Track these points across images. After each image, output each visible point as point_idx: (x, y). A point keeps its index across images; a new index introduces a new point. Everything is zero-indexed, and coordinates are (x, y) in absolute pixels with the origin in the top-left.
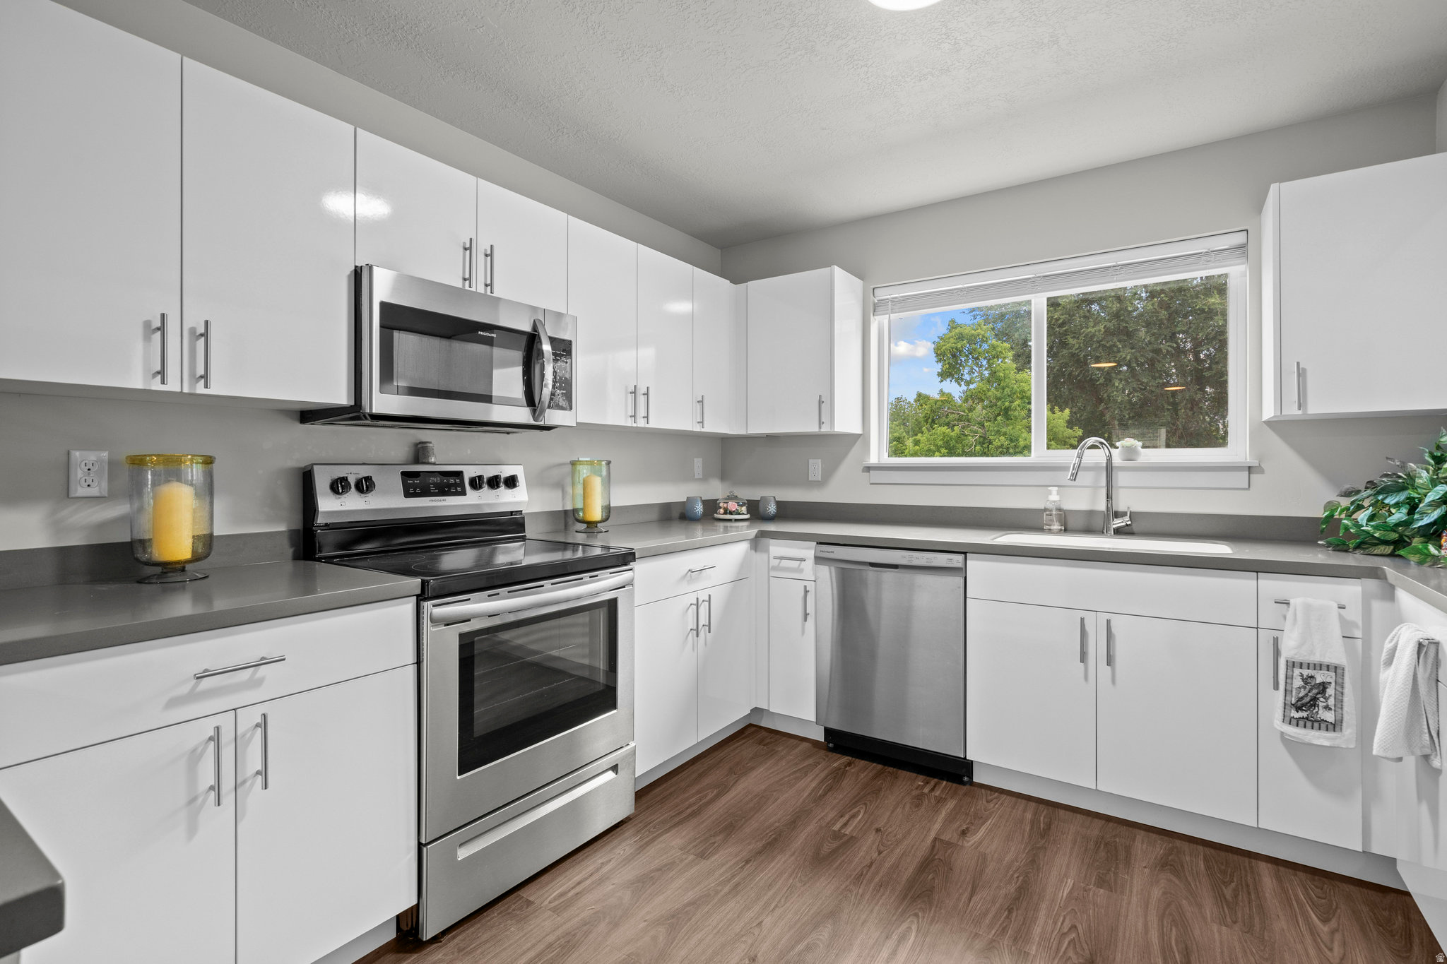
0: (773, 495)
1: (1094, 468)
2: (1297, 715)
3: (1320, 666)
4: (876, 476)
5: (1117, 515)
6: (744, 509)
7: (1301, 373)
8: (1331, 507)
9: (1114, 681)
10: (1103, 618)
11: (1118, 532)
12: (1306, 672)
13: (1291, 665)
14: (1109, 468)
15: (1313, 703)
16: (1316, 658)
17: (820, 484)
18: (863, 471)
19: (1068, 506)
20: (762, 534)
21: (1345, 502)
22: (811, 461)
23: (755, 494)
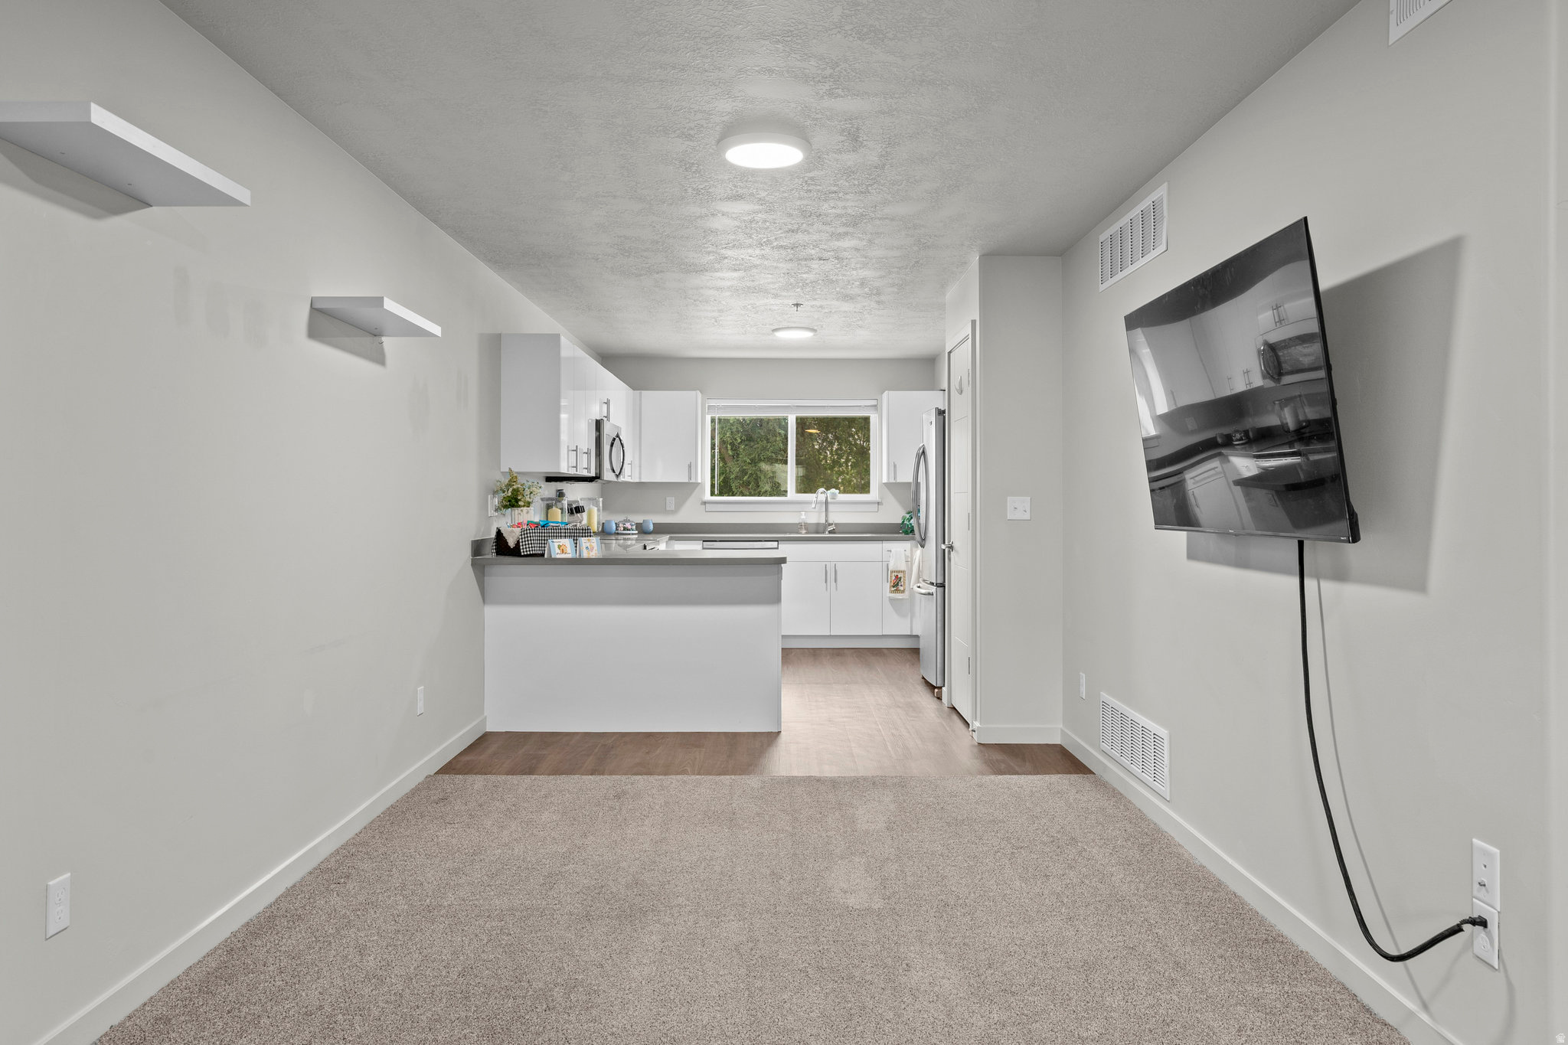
0: (652, 519)
1: (821, 503)
2: (893, 589)
3: (899, 572)
4: (709, 507)
5: (830, 525)
6: (634, 527)
7: (895, 466)
8: (904, 518)
9: (837, 589)
10: (833, 564)
11: (830, 532)
12: (896, 574)
13: (892, 572)
14: (827, 503)
15: (897, 584)
16: (899, 569)
17: (674, 512)
18: (702, 504)
19: (808, 522)
20: (671, 539)
21: (908, 516)
22: (668, 498)
23: (639, 519)
